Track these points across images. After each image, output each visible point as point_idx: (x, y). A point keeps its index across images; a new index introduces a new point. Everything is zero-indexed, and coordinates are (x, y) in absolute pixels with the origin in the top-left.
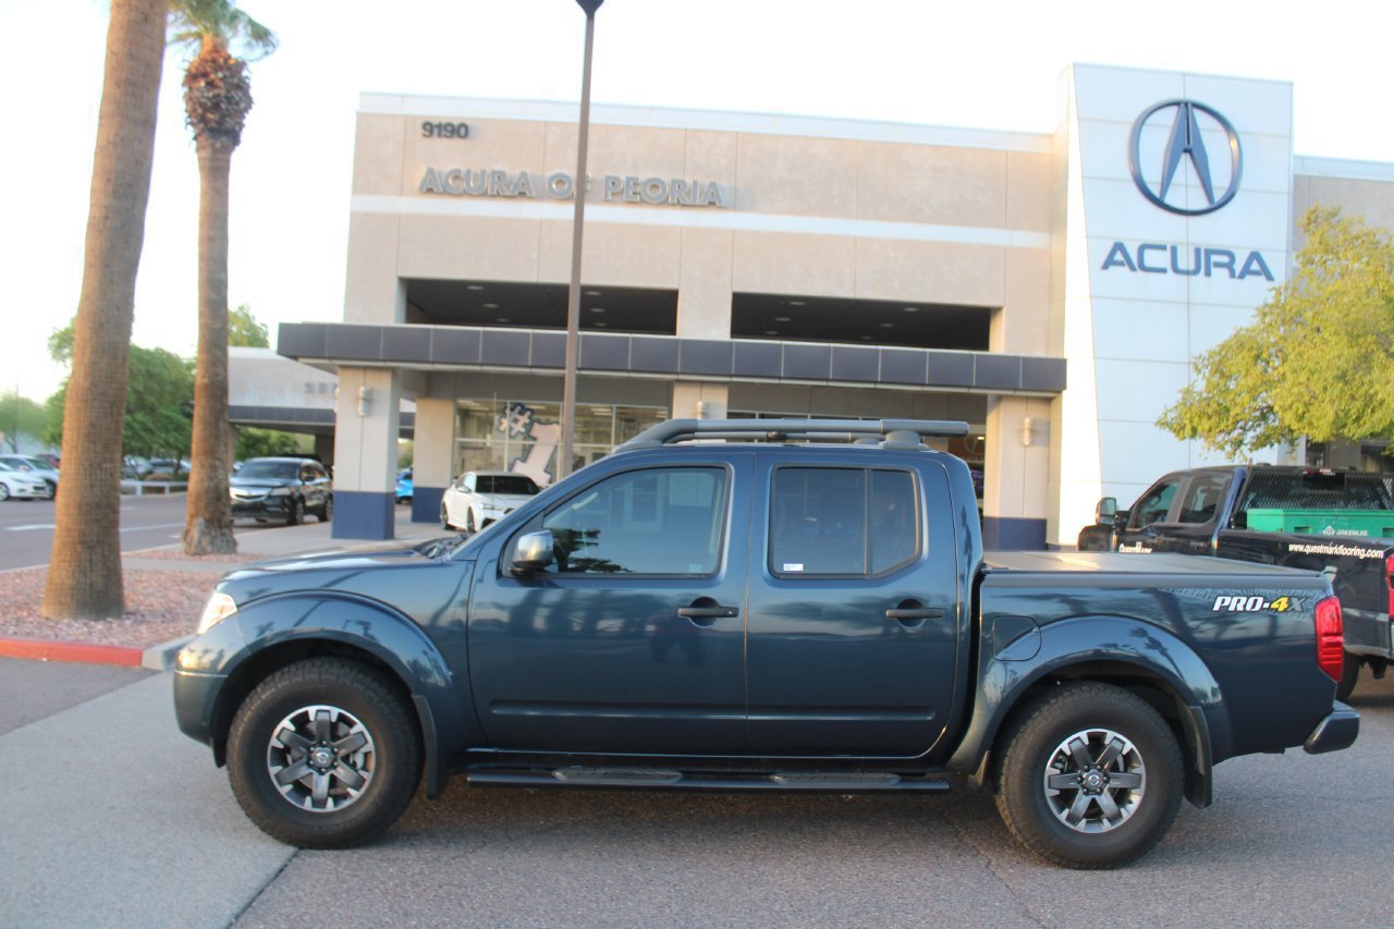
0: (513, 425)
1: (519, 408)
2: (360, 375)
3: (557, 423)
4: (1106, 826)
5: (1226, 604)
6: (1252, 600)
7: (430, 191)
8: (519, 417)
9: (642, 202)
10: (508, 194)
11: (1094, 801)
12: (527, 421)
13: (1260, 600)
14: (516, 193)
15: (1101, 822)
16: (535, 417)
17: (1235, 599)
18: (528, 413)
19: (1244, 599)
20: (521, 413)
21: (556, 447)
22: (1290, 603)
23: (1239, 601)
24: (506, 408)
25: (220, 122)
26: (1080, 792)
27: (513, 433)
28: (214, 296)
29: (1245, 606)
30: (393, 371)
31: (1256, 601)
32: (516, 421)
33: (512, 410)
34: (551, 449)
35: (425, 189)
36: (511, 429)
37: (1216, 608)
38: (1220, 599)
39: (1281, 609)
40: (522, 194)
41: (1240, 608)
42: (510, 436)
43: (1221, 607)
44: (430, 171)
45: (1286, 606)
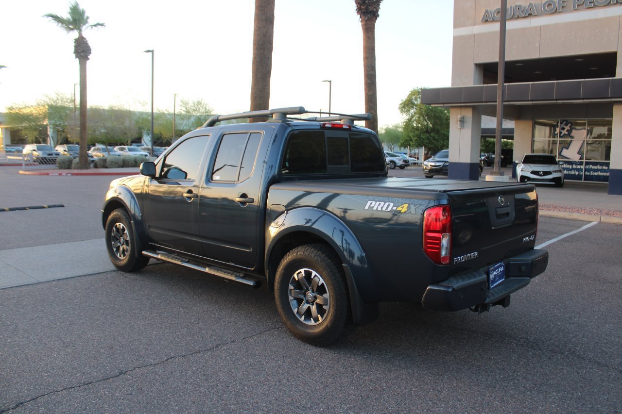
0: (562, 131)
1: (565, 122)
2: (459, 110)
3: (585, 129)
4: (312, 322)
5: (372, 205)
6: (387, 204)
7: (487, 21)
8: (565, 127)
9: (595, 6)
10: (523, 16)
11: (309, 307)
12: (569, 129)
13: (392, 204)
14: (527, 15)
15: (311, 320)
16: (573, 127)
17: (378, 203)
18: (570, 125)
19: (382, 203)
20: (566, 125)
21: (584, 141)
22: (408, 208)
23: (380, 204)
24: (558, 123)
25: (366, 9)
26: (304, 301)
27: (562, 135)
28: (369, 81)
29: (382, 208)
30: (474, 108)
31: (389, 205)
32: (563, 129)
33: (561, 123)
34: (581, 142)
35: (484, 21)
36: (561, 133)
37: (367, 207)
38: (369, 202)
39: (403, 211)
40: (530, 15)
41: (379, 209)
42: (560, 137)
43: (369, 207)
44: (487, 11)
45: (406, 210)
